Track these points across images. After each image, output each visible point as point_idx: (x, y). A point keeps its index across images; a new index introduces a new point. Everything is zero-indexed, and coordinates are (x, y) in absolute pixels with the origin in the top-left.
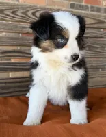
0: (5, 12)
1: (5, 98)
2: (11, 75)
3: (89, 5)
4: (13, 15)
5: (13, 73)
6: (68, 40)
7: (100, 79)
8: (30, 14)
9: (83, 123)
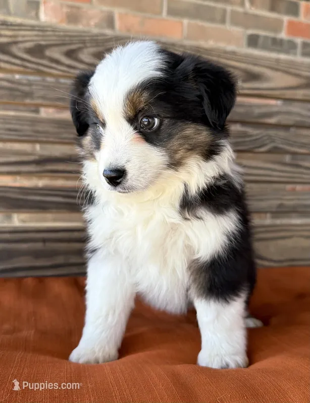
0: (48, 53)
1: (41, 279)
3: (299, 41)
4: (67, 61)
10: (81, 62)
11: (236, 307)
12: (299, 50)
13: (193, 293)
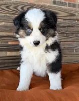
2: (8, 53)
3: (67, 2)
5: (9, 52)
6: (32, 30)
7: (71, 57)
8: (19, 8)
9: (59, 89)
10: (11, 9)
11: (59, 75)
12: (68, 5)
13: (48, 72)
